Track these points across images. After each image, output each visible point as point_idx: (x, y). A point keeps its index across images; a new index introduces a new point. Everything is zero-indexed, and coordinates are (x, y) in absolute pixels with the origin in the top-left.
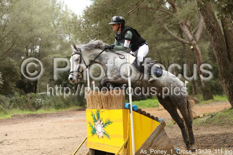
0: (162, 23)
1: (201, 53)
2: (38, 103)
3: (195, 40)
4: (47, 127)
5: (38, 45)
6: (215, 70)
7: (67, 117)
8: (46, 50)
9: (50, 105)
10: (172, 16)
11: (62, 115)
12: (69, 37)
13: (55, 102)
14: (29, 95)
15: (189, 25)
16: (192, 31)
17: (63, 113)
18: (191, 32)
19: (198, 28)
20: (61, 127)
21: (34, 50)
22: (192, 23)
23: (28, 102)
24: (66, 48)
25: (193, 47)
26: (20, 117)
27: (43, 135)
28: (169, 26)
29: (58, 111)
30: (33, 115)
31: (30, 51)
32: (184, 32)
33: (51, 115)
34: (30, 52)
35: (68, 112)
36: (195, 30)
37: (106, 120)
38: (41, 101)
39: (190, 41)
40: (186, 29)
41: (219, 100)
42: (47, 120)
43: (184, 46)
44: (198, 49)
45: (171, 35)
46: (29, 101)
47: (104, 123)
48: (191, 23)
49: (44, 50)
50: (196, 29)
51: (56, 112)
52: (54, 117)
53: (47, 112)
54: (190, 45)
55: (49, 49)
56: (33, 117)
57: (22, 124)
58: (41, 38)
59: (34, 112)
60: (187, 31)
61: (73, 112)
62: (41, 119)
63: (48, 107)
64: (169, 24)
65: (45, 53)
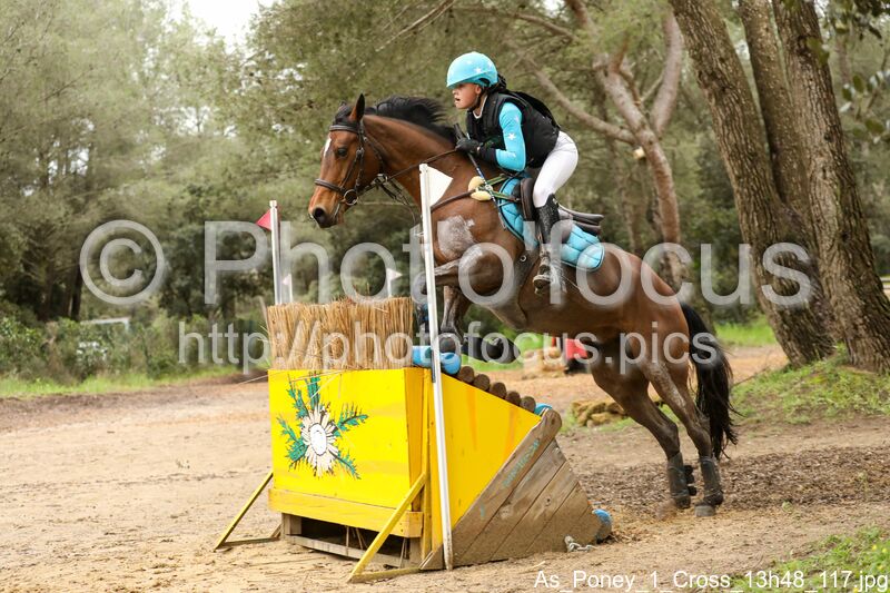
0: (532, 64)
1: (674, 173)
2: (87, 357)
3: (652, 127)
4: (120, 440)
5: (83, 145)
6: (721, 234)
7: (194, 403)
8: (114, 164)
9: (129, 362)
10: (570, 40)
11: (175, 398)
12: (198, 118)
13: (146, 353)
14: (52, 326)
15: (631, 74)
16: (641, 94)
17: (178, 393)
18: (635, 98)
19: (660, 85)
20: (172, 440)
21: (68, 166)
22: (641, 67)
23: (48, 353)
24: (186, 159)
25: (645, 150)
26: (21, 407)
27: (107, 469)
28: (558, 76)
29: (158, 383)
30: (69, 400)
31: (56, 168)
32: (611, 97)
33: (136, 399)
34: (55, 174)
35: (197, 388)
36: (650, 92)
37: (345, 407)
38: (96, 350)
39: (632, 131)
40: (617, 88)
41: (737, 342)
42: (119, 417)
43: (613, 149)
44: (663, 158)
45: (566, 109)
46: (51, 348)
47: (337, 422)
48: (636, 66)
49: (107, 166)
50: (654, 86)
51: (153, 389)
52: (144, 407)
53: (118, 388)
54: (633, 144)
55: (123, 160)
56: (68, 406)
57: (29, 430)
58: (94, 121)
59: (71, 389)
60: (621, 96)
61: (214, 387)
62: (101, 413)
63: (121, 369)
64: (558, 72)
65: (108, 177)
